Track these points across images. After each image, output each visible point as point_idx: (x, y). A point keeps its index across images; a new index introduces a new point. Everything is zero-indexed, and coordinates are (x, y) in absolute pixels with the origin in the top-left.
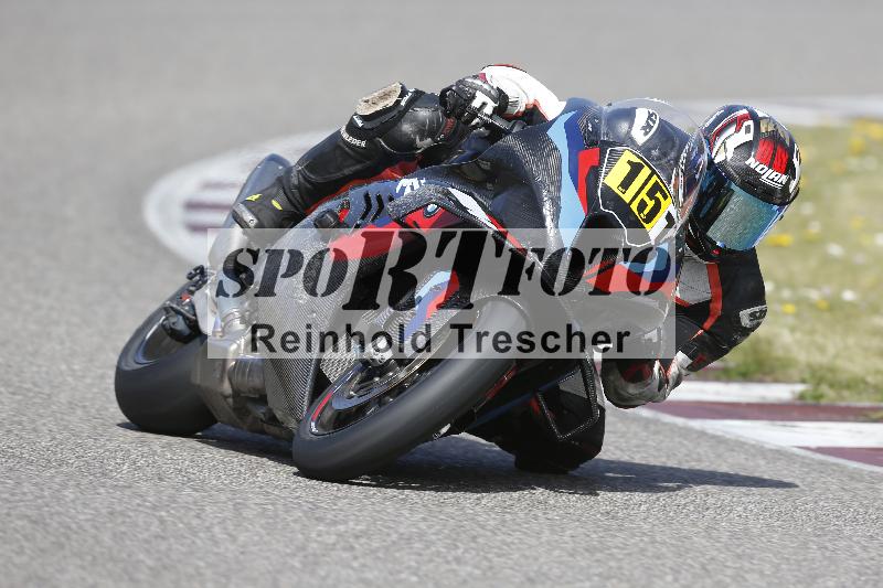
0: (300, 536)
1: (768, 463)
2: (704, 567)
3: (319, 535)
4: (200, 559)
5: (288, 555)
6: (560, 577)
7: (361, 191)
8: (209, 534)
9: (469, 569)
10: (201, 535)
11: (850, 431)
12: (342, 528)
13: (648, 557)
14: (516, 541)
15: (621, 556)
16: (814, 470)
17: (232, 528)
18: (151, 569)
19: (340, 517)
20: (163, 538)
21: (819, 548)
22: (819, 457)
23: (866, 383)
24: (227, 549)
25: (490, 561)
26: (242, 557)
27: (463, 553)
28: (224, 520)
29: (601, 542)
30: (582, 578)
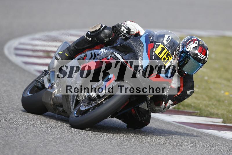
0: (43, 138)
1: (165, 125)
2: (148, 152)
3: (47, 138)
4: (16, 142)
5: (39, 143)
6: (110, 152)
7: (90, 52)
8: (19, 136)
9: (86, 149)
10: (17, 136)
11: (187, 118)
12: (53, 136)
13: (133, 148)
14: (99, 142)
15: (126, 148)
16: (177, 128)
17: (24, 135)
18: (3, 144)
19: (53, 133)
20: (7, 137)
21: (178, 149)
22: (179, 124)
23: (191, 105)
24: (23, 140)
25: (92, 147)
26: (27, 143)
27: (85, 145)
28: (22, 133)
29: (121, 144)
30: (116, 153)
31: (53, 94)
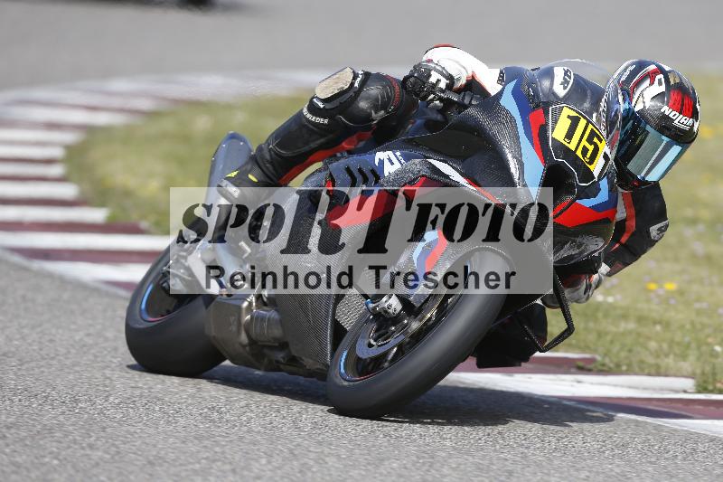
31: (244, 311)
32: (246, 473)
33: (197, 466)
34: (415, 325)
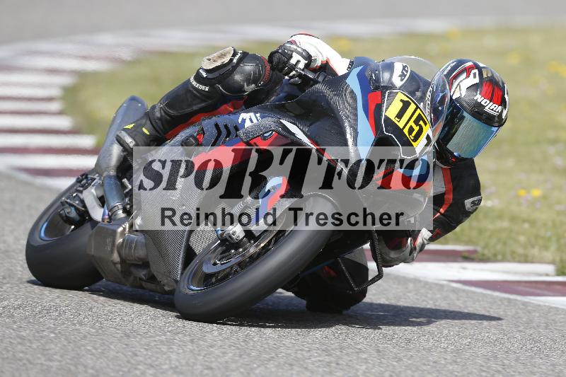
7: (211, 121)
31: (118, 235)
32: (201, 343)
33: (163, 338)
34: (252, 250)
